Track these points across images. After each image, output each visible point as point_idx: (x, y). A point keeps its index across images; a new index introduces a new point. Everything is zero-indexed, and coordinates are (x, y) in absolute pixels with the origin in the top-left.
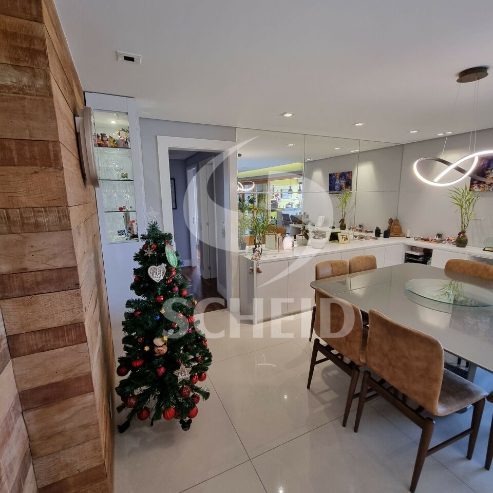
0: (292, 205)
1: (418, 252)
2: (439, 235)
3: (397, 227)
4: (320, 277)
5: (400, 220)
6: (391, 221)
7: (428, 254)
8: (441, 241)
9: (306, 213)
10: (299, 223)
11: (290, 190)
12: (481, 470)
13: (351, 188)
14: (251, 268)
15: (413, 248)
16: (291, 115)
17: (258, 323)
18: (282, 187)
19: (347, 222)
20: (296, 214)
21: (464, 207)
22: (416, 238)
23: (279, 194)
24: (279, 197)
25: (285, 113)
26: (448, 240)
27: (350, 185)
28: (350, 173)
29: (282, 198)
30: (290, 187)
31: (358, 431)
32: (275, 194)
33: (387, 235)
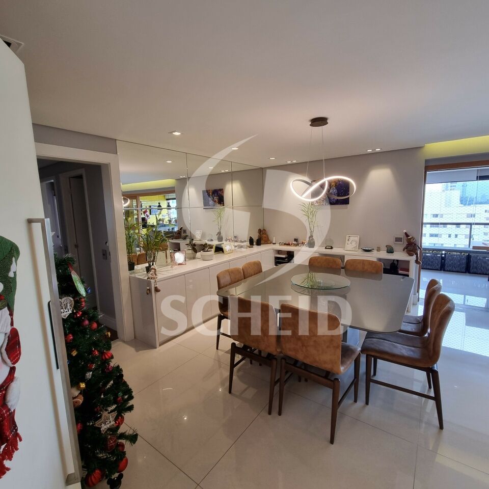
0: (163, 221)
1: (283, 255)
2: (296, 240)
3: (265, 235)
4: (222, 285)
5: (267, 231)
6: (260, 231)
7: (290, 256)
8: (298, 245)
9: (183, 228)
10: (176, 239)
11: (159, 206)
12: (364, 407)
13: (224, 204)
14: (148, 288)
15: (279, 252)
16: (180, 134)
17: (160, 346)
18: (150, 204)
19: (223, 234)
20: (169, 230)
21: (310, 216)
22: (281, 244)
23: (148, 210)
24: (148, 213)
25: (175, 132)
26: (302, 243)
27: (223, 201)
28: (222, 190)
29: (151, 214)
30: (159, 203)
31: (282, 414)
32: (143, 210)
33: (259, 243)
